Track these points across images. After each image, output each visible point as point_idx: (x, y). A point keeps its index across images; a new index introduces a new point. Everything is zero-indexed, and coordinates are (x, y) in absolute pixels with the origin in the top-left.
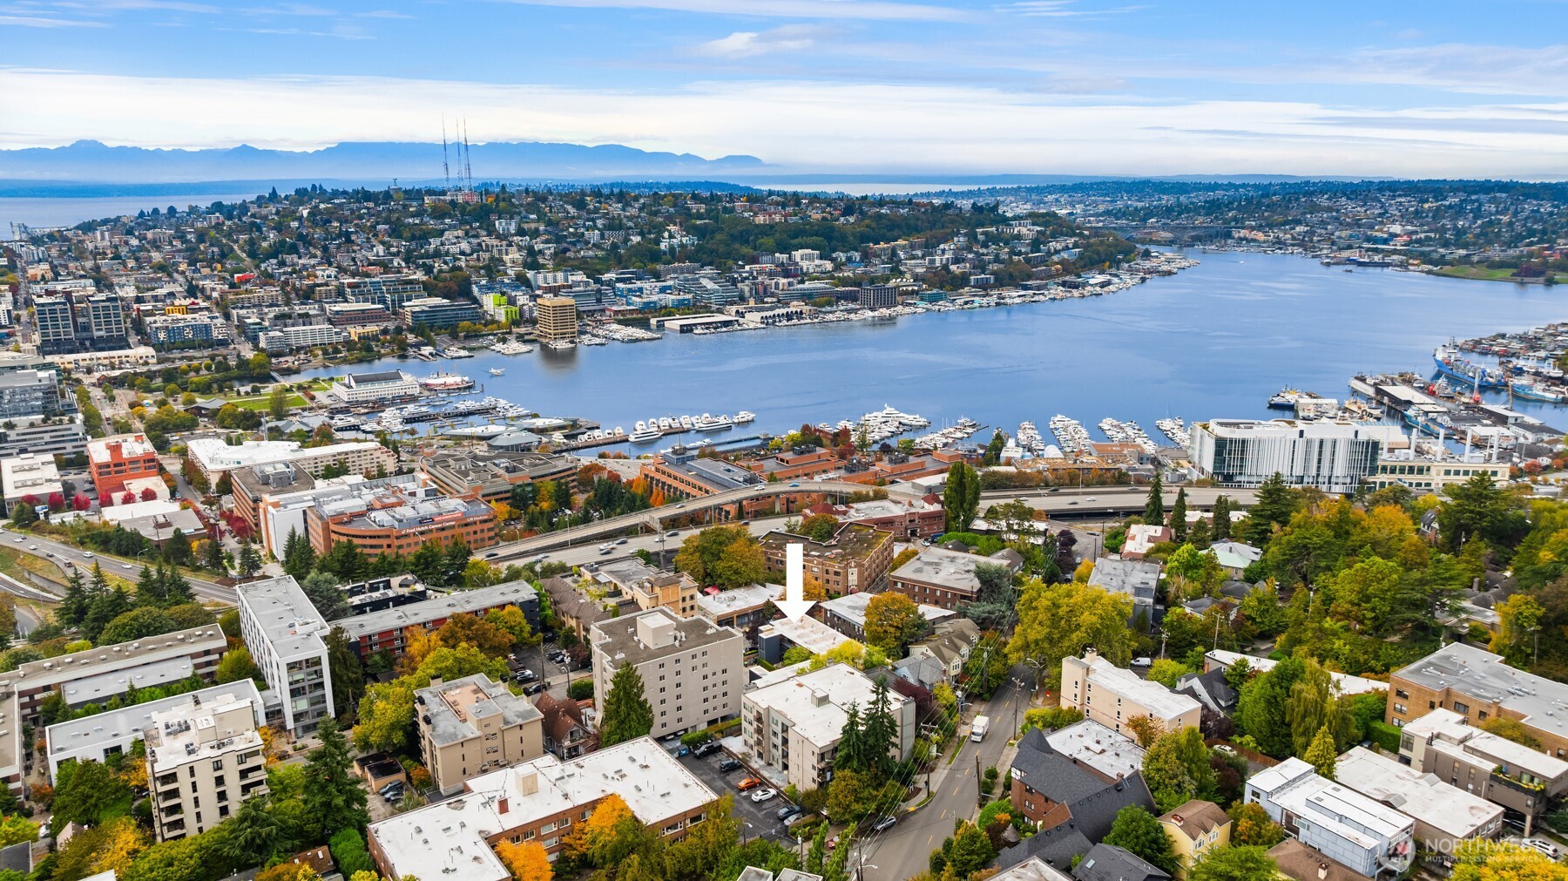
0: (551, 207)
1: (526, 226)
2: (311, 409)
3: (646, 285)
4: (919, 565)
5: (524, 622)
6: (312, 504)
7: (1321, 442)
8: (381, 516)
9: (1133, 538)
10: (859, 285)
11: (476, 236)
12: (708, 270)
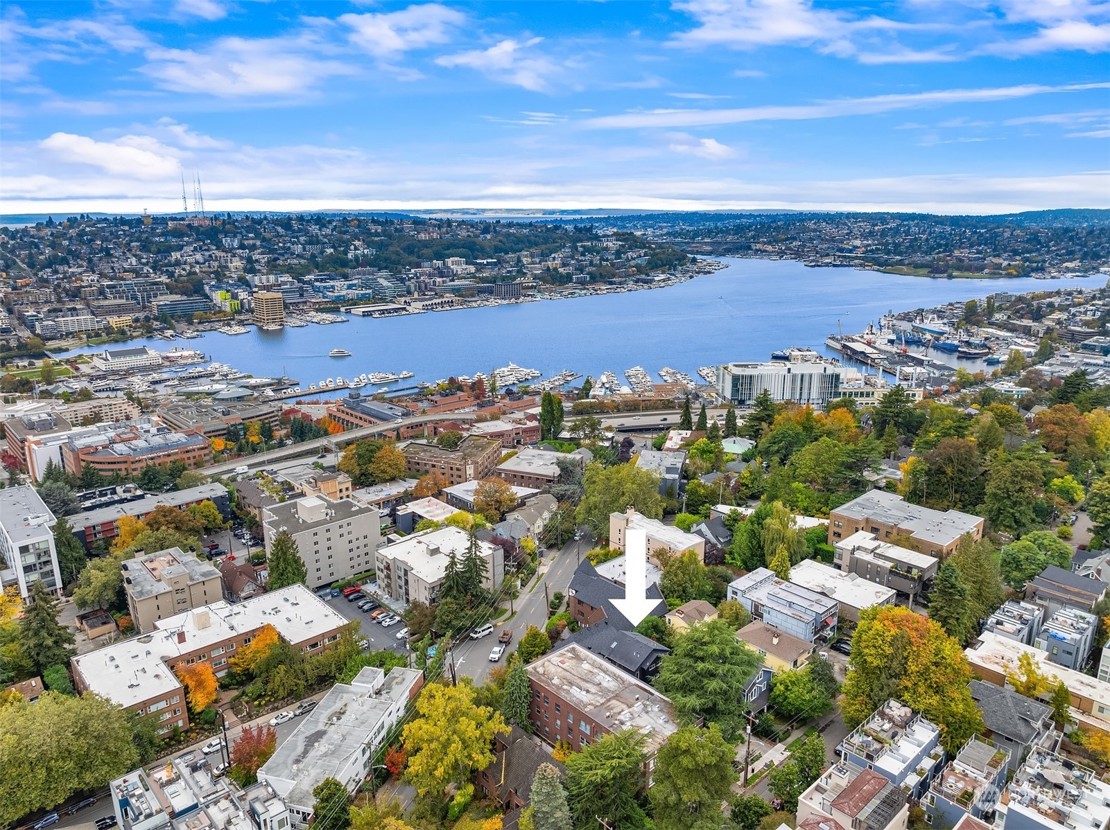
0: (265, 228)
1: (246, 242)
2: (77, 377)
3: (337, 283)
4: (518, 460)
5: (217, 513)
6: (67, 441)
7: (802, 376)
8: (120, 447)
9: (671, 439)
10: (494, 282)
11: (208, 250)
12: (384, 273)
